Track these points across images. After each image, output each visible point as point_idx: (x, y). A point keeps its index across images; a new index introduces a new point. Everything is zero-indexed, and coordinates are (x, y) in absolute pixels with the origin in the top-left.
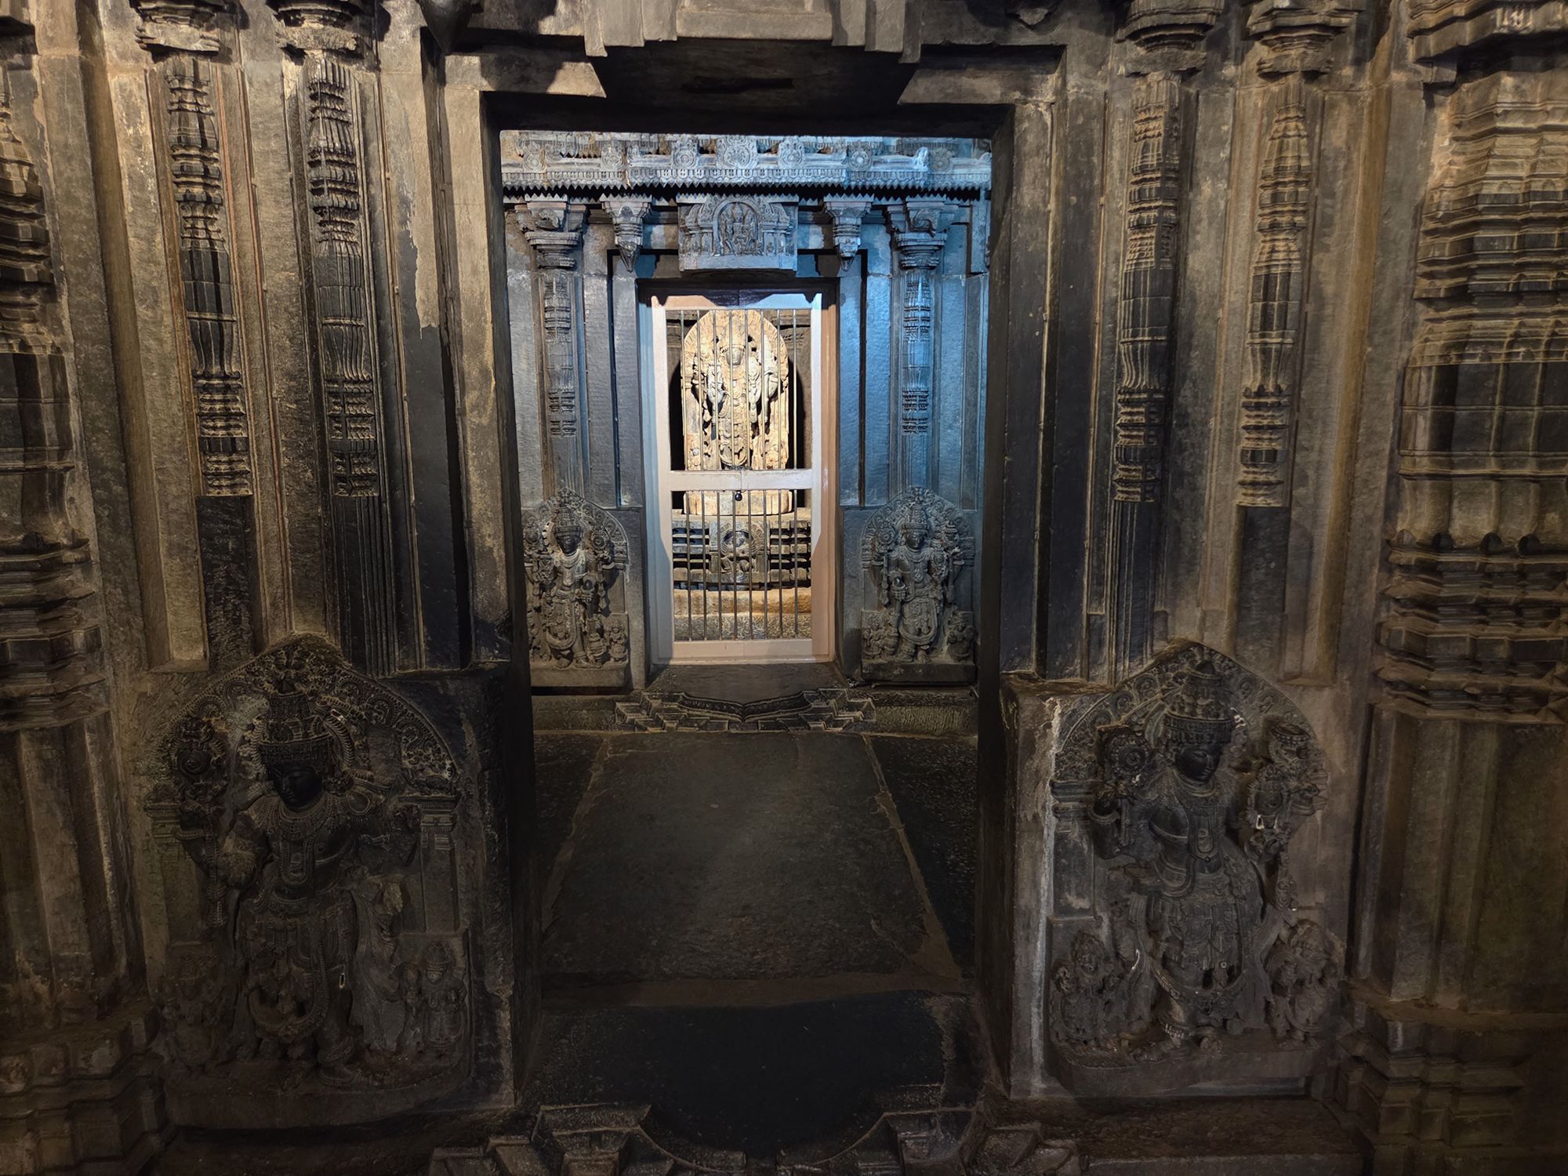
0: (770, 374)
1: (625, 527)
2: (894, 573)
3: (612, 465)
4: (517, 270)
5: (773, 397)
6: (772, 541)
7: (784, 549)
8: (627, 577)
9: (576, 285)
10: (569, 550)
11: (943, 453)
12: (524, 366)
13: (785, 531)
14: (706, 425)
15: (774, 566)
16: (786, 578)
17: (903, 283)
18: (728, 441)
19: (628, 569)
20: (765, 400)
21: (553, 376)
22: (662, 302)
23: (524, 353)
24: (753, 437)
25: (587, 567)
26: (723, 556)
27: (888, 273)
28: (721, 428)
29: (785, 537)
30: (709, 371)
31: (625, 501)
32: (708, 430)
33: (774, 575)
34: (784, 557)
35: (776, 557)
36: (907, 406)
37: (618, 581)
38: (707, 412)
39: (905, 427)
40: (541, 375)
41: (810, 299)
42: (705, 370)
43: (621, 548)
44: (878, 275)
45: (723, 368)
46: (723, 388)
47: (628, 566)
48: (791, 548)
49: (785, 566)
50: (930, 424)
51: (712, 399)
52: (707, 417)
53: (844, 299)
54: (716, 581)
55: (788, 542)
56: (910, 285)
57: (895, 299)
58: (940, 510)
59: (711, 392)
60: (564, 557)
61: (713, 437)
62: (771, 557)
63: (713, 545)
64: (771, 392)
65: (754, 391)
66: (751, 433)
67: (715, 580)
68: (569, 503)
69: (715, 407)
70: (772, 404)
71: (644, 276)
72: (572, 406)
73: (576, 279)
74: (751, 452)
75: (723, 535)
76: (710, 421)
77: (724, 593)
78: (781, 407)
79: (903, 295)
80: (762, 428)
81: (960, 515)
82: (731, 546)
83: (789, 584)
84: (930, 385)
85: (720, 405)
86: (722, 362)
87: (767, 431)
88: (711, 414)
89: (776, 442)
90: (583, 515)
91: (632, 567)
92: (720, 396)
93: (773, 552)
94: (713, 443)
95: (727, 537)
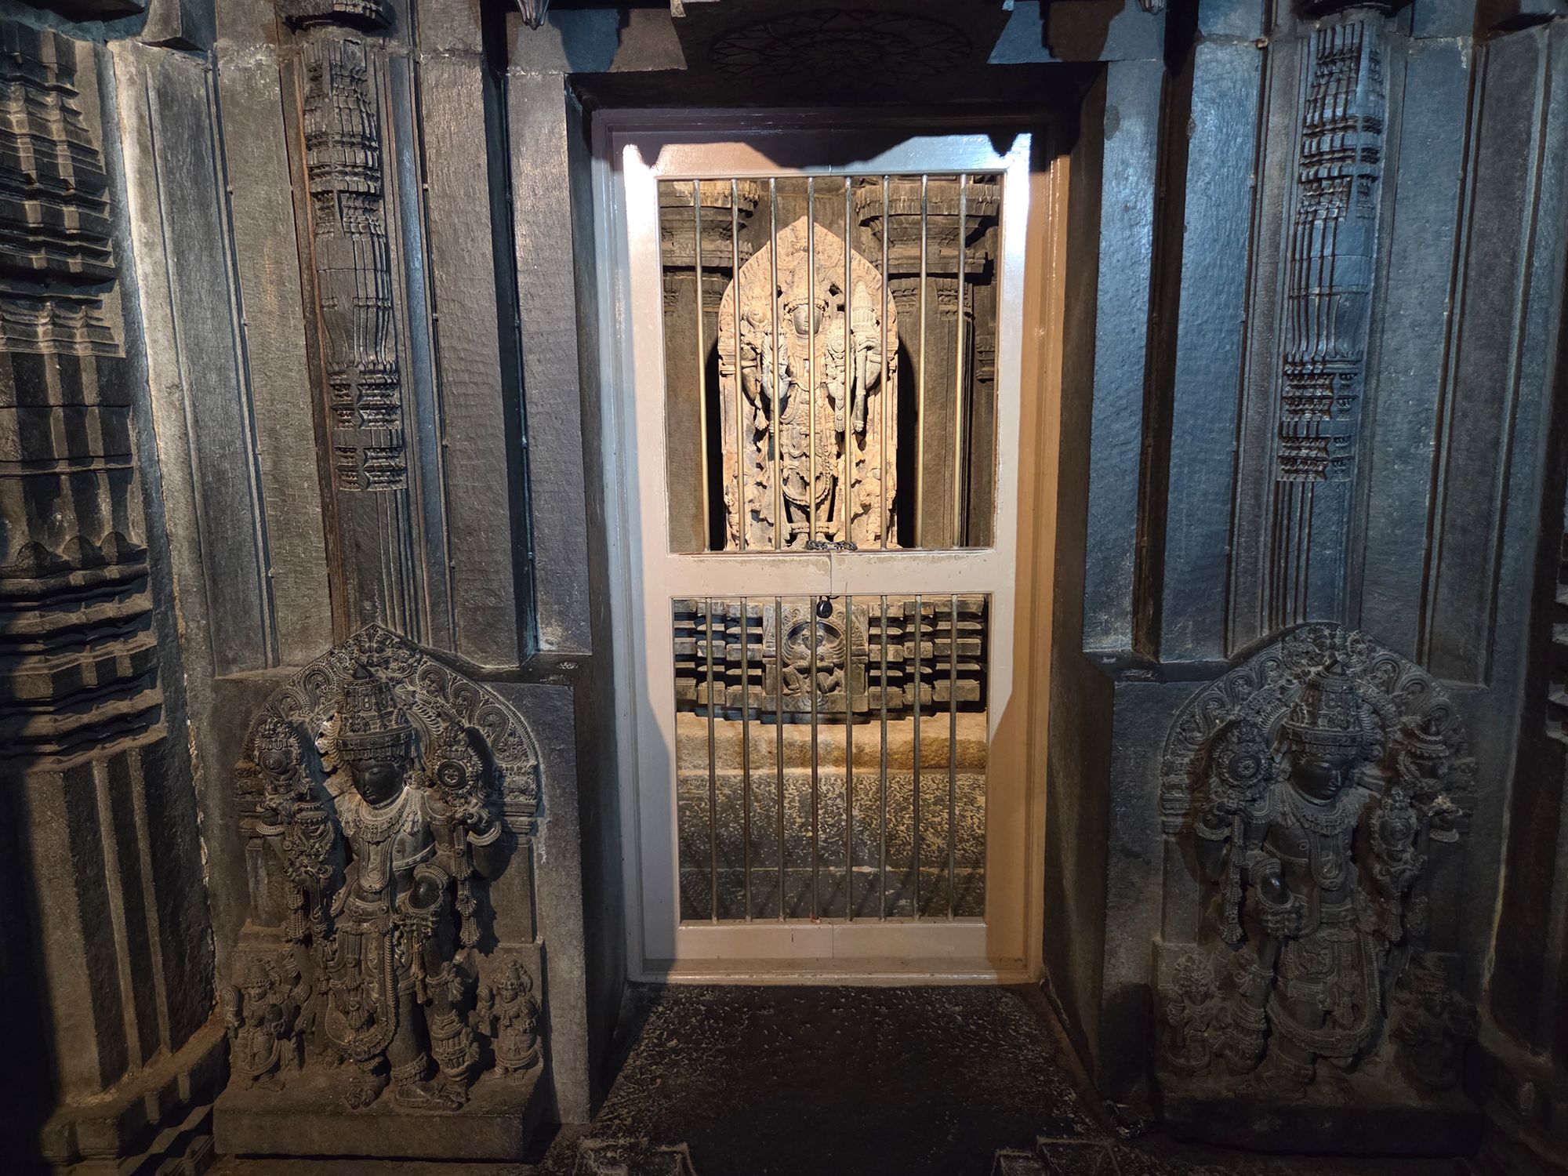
0: (869, 348)
1: (535, 723)
2: (1260, 859)
3: (505, 560)
4: (243, 39)
5: (874, 388)
6: (872, 639)
7: (892, 653)
8: (541, 850)
9: (396, 77)
10: (381, 791)
11: (1378, 528)
12: (271, 301)
13: (893, 621)
14: (759, 435)
15: (875, 681)
16: (896, 703)
17: (1305, 58)
18: (796, 463)
19: (543, 831)
20: (860, 392)
21: (341, 328)
22: (650, 157)
23: (269, 267)
24: (839, 456)
25: (428, 835)
26: (786, 665)
27: (1256, 33)
28: (784, 441)
29: (896, 631)
30: (763, 342)
31: (549, 639)
32: (763, 445)
33: (877, 698)
34: (892, 666)
35: (876, 665)
36: (1296, 404)
37: (515, 863)
38: (761, 413)
39: (1285, 460)
40: (311, 327)
41: (1002, 146)
42: (757, 343)
43: (521, 780)
44: (1227, 39)
45: (788, 338)
46: (788, 372)
47: (543, 823)
48: (907, 649)
49: (892, 681)
50: (1355, 450)
51: (769, 392)
52: (762, 422)
53: (1117, 120)
54: (774, 709)
55: (898, 640)
56: (1327, 59)
57: (1275, 103)
58: (1388, 686)
59: (767, 379)
60: (366, 813)
61: (771, 457)
62: (871, 666)
63: (767, 647)
64: (870, 380)
65: (841, 378)
66: (835, 450)
67: (771, 707)
68: (386, 663)
69: (776, 406)
70: (871, 399)
71: (589, 68)
72: (391, 409)
73: (394, 60)
74: (835, 480)
75: (786, 629)
76: (767, 429)
77: (787, 728)
78: (886, 404)
79: (1303, 93)
80: (851, 442)
81: (1443, 699)
82: (801, 648)
83: (900, 712)
84: (1364, 345)
85: (784, 402)
86: (784, 327)
87: (862, 445)
88: (768, 418)
89: (877, 463)
90: (421, 694)
91: (554, 824)
92: (783, 386)
93: (875, 657)
94: (769, 465)
95: (794, 632)
